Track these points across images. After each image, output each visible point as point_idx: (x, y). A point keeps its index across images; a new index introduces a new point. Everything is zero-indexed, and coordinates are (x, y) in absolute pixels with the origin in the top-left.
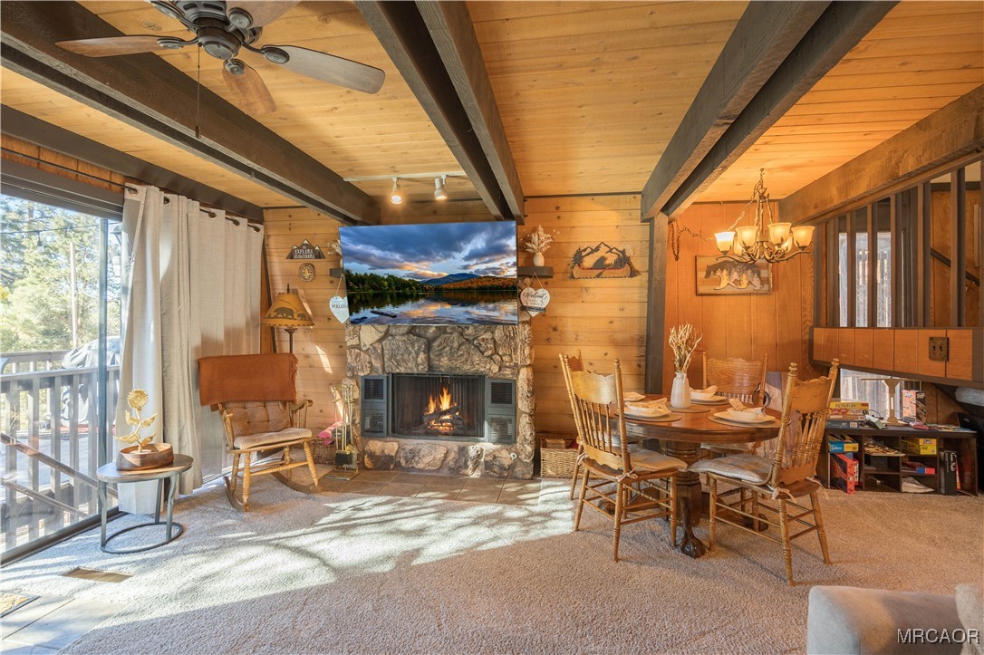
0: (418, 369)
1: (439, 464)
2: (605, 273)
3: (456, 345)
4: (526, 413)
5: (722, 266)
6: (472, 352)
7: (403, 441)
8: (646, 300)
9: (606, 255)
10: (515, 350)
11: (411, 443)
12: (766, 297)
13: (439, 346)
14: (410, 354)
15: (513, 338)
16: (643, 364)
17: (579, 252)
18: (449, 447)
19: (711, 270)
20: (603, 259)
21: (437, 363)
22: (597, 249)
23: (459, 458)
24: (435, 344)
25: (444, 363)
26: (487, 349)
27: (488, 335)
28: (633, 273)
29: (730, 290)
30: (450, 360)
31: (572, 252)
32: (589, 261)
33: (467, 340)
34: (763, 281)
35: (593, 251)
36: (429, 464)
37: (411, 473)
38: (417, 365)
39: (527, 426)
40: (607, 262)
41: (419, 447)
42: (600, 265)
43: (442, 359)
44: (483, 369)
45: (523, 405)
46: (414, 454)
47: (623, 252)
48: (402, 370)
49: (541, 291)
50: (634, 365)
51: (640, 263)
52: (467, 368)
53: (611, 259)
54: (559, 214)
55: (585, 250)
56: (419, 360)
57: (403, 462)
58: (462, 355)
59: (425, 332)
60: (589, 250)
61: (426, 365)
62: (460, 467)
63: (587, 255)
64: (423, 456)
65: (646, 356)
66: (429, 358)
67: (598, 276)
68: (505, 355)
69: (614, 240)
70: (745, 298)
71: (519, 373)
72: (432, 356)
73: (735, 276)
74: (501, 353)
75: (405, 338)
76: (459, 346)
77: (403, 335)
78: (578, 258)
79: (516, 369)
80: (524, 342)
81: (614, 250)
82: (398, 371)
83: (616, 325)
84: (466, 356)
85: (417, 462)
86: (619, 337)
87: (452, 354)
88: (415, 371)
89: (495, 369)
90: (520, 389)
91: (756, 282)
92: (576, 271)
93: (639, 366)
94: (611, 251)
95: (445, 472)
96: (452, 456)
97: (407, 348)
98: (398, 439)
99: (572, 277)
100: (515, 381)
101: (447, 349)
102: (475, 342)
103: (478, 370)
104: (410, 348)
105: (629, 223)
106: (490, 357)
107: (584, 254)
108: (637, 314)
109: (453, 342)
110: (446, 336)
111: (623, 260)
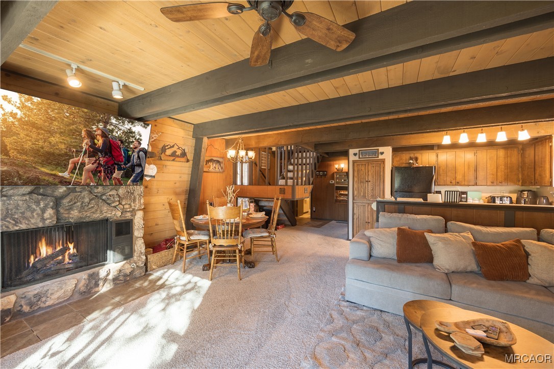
0: (44, 223)
1: (70, 294)
2: (176, 159)
3: (87, 200)
4: (140, 237)
5: (211, 160)
6: (100, 204)
7: (21, 291)
8: (190, 173)
9: (177, 150)
10: (134, 200)
11: (33, 290)
12: (221, 174)
13: (70, 202)
14: (33, 211)
15: (132, 193)
16: (186, 202)
17: (164, 146)
18: (78, 278)
19: (208, 161)
20: (175, 152)
21: (66, 216)
22: (173, 146)
23: (90, 282)
24: (65, 202)
25: (74, 215)
26: (114, 202)
27: (113, 192)
28: (188, 161)
29: (213, 171)
30: (80, 212)
31: (161, 146)
32: (169, 152)
33: (96, 196)
34: (222, 168)
35: (171, 147)
36: (58, 298)
37: (38, 313)
38: (43, 220)
39: (142, 245)
40: (177, 154)
41: (45, 289)
42: (174, 154)
43: (72, 212)
44: (110, 215)
45: (138, 232)
46: (39, 296)
47: (184, 150)
48: (23, 226)
49: (152, 166)
50: (183, 203)
51: (190, 156)
52: (97, 216)
53: (179, 153)
54: (156, 124)
55: (167, 146)
56: (46, 215)
57: (26, 309)
58: (92, 207)
59: (53, 191)
60: (169, 146)
61: (55, 219)
62: (91, 288)
63: (169, 148)
64: (52, 294)
65: (188, 199)
66: (57, 213)
67: (173, 160)
68: (125, 204)
69: (180, 143)
70: (216, 174)
71: (135, 214)
72: (62, 211)
73: (214, 165)
74: (123, 203)
75: (27, 197)
76: (91, 200)
77: (24, 195)
78: (164, 149)
79: (133, 212)
80: (140, 195)
81: (180, 149)
82: (17, 228)
83: (178, 185)
84: (96, 207)
85: (44, 302)
86: (178, 190)
87: (82, 207)
88: (41, 225)
89: (119, 214)
90: (136, 224)
91: (220, 168)
92: (163, 156)
93: (185, 204)
94: (179, 148)
95: (77, 297)
96: (82, 283)
97: (29, 207)
98: (12, 292)
99: (161, 159)
100: (132, 220)
101: (79, 204)
102: (104, 197)
103: (105, 217)
104: (34, 207)
105: (188, 137)
106: (115, 207)
107: (166, 148)
108: (187, 180)
109: (83, 198)
110: (76, 194)
111: (184, 154)
